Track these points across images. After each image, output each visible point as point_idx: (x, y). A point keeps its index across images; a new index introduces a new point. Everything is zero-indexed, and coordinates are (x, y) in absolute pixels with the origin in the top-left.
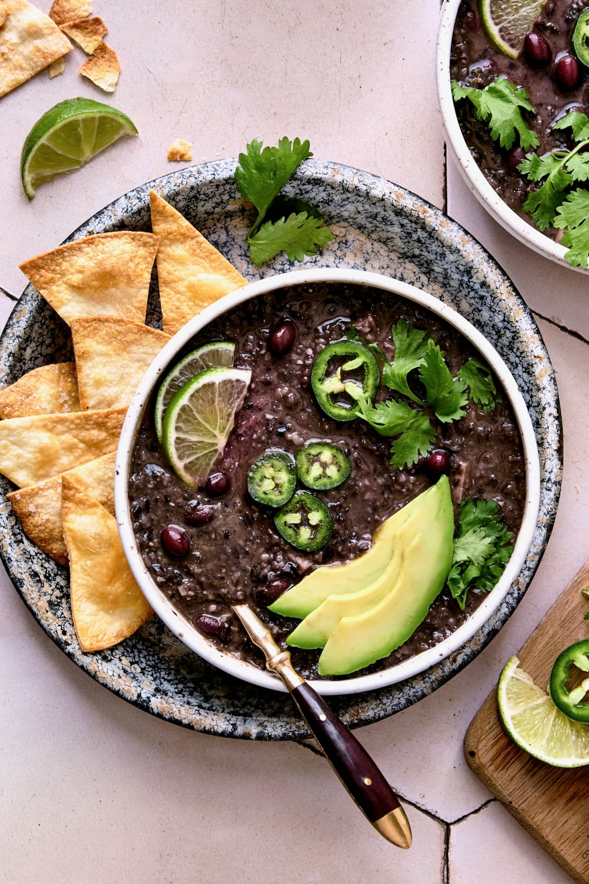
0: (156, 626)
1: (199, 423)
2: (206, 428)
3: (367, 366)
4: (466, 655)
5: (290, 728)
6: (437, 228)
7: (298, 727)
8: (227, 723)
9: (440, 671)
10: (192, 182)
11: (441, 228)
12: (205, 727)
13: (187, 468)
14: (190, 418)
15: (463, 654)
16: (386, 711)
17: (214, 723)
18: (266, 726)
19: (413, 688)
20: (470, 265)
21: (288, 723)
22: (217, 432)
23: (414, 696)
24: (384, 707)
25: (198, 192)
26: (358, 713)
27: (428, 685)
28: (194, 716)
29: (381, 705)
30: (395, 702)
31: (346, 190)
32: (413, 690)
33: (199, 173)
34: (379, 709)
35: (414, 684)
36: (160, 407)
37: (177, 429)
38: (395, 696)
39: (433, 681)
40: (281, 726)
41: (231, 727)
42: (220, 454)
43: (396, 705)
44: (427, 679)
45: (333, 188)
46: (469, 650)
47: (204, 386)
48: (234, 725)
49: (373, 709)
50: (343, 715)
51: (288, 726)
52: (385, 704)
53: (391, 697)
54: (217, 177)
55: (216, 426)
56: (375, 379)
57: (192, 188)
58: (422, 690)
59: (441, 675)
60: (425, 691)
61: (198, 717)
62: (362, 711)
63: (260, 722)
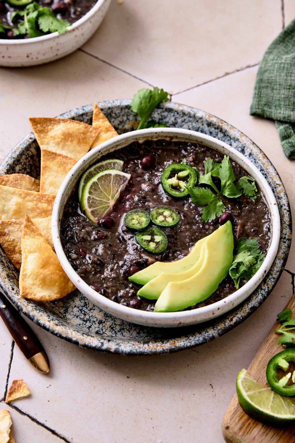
0: (64, 309)
1: (101, 192)
2: (105, 194)
3: (191, 175)
4: (238, 318)
5: (135, 347)
6: (228, 130)
7: (140, 347)
8: (99, 342)
9: (223, 325)
10: (110, 105)
11: (230, 130)
12: (85, 343)
13: (92, 212)
14: (97, 188)
15: (236, 317)
16: (191, 343)
17: (91, 341)
18: (121, 345)
19: (208, 332)
20: (244, 145)
21: (134, 345)
22: (110, 198)
23: (208, 336)
24: (190, 341)
25: (112, 111)
26: (175, 343)
27: (216, 331)
28: (80, 337)
29: (188, 340)
30: (197, 339)
31: (184, 114)
32: (207, 334)
33: (113, 102)
34: (187, 342)
35: (208, 331)
36: (82, 184)
37: (90, 193)
38: (197, 336)
39: (219, 330)
40: (130, 346)
41: (100, 344)
42: (110, 208)
43: (197, 340)
44: (215, 328)
45: (178, 113)
46: (240, 315)
47: (106, 175)
48: (102, 343)
49: (183, 341)
50: (166, 343)
51: (134, 346)
52: (190, 340)
53: (194, 336)
54: (122, 104)
55: (110, 194)
56: (195, 181)
57: (109, 108)
58: (212, 334)
59: (224, 327)
60: (214, 334)
61: (82, 337)
62: (177, 342)
63: (118, 343)
